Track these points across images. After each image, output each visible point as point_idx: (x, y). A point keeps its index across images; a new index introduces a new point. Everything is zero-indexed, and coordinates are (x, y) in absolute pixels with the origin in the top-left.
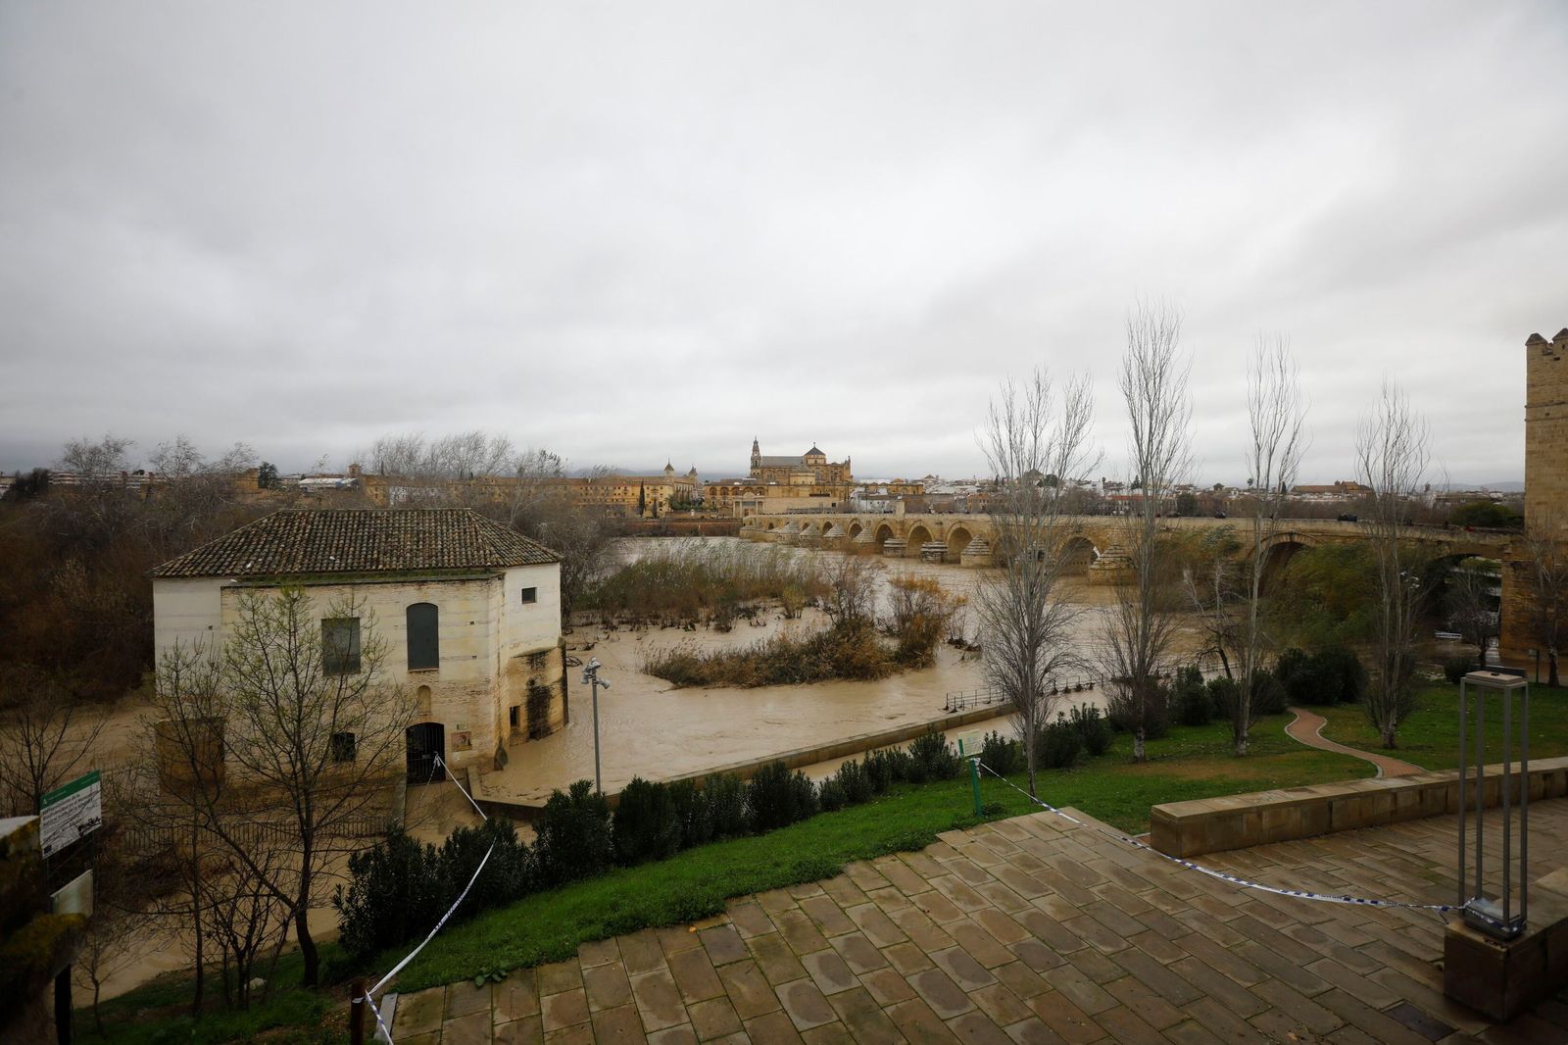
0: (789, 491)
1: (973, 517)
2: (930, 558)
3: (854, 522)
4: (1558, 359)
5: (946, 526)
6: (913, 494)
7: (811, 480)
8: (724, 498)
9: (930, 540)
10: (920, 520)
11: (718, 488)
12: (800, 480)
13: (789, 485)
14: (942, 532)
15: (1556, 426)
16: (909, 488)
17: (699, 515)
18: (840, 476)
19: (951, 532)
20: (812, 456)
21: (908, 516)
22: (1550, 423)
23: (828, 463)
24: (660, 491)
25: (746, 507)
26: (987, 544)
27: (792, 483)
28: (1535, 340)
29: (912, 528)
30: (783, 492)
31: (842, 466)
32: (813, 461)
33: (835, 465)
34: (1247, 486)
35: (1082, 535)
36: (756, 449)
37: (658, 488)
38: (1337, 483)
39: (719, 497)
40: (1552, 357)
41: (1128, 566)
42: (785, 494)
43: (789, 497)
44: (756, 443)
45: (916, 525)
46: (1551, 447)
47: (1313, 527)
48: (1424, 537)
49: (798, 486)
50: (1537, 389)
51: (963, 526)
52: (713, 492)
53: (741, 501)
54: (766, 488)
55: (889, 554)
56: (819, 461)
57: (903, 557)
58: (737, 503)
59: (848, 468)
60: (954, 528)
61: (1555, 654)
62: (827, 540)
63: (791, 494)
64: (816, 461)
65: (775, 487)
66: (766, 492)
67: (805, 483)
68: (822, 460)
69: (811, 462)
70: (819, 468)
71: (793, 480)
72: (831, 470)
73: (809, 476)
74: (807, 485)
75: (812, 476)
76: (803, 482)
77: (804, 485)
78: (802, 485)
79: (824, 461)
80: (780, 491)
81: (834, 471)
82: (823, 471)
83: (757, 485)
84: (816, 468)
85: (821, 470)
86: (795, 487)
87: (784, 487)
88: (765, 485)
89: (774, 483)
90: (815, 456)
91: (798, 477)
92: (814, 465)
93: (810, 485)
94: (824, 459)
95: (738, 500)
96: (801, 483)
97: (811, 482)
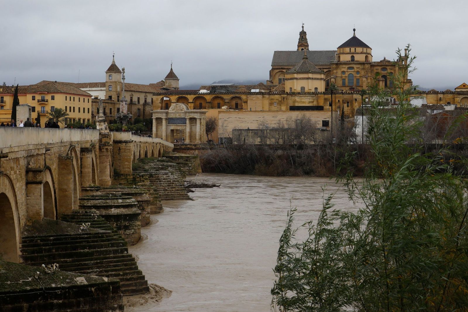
0: (280, 103)
12: (297, 86)
13: (283, 92)
25: (173, 127)
27: (287, 90)
31: (393, 65)
32: (347, 58)
33: (385, 64)
37: (48, 97)
42: (274, 108)
44: (303, 34)
53: (163, 116)
54: (244, 97)
58: (159, 120)
59: (405, 67)
63: (284, 108)
64: (353, 57)
65: (259, 96)
66: (243, 104)
67: (306, 90)
68: (365, 55)
69: (345, 58)
70: (356, 70)
71: (288, 86)
72: (379, 71)
73: (312, 79)
74: (309, 93)
75: (318, 79)
76: (303, 88)
77: (303, 93)
78: (299, 93)
79: (366, 57)
80: (266, 102)
81: (384, 73)
82: (363, 73)
83: (233, 93)
84: (349, 68)
85: (358, 72)
86: (290, 97)
87: (272, 97)
88: (244, 93)
89: (257, 91)
90: (353, 50)
91: (295, 81)
92: (345, 63)
93: (313, 93)
94: (368, 55)
95: (159, 116)
96: (299, 90)
97: (316, 89)
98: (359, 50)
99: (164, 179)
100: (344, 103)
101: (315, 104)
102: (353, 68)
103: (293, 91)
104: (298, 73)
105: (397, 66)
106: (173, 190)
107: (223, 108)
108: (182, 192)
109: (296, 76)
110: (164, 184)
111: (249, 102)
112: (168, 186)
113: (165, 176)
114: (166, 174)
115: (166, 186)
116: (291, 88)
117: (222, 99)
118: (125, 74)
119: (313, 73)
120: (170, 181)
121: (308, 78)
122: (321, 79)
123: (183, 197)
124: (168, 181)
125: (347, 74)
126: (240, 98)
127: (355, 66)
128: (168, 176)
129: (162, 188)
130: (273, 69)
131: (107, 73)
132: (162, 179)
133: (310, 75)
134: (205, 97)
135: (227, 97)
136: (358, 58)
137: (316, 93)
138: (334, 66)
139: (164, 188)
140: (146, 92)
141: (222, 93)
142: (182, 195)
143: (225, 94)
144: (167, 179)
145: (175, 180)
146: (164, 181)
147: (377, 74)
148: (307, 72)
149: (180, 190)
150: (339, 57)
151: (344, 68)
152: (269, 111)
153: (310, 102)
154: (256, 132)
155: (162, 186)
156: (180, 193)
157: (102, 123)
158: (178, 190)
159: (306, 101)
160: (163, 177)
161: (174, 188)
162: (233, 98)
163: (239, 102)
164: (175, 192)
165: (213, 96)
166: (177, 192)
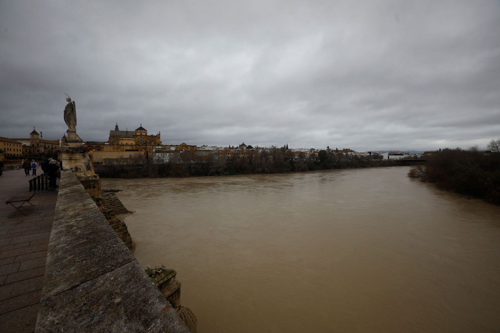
0: (118, 148)
7: (134, 143)
12: (125, 142)
13: (118, 144)
16: (189, 148)
20: (139, 131)
23: (148, 134)
27: (120, 144)
30: (114, 149)
31: (155, 137)
32: (139, 134)
33: (152, 136)
42: (114, 150)
43: (118, 151)
49: (123, 145)
54: (102, 146)
59: (159, 138)
63: (119, 150)
64: (141, 134)
65: (108, 146)
66: (102, 149)
67: (128, 144)
68: (145, 133)
69: (138, 134)
70: (143, 138)
71: (120, 142)
72: (151, 138)
73: (131, 140)
74: (129, 145)
75: (132, 140)
76: (127, 143)
77: (127, 145)
78: (125, 145)
79: (146, 134)
81: (152, 139)
82: (145, 139)
83: (96, 144)
84: (141, 137)
85: (144, 139)
86: (121, 146)
87: (114, 146)
88: (102, 145)
89: (108, 144)
90: (141, 131)
91: (124, 140)
92: (139, 135)
93: (131, 145)
94: (146, 133)
96: (125, 144)
97: (132, 143)
98: (143, 131)
99: (106, 200)
100: (143, 149)
101: (132, 149)
102: (142, 137)
103: (123, 144)
104: (125, 137)
105: (157, 137)
106: (114, 207)
107: (93, 150)
108: (121, 207)
109: (124, 138)
110: (107, 203)
111: (104, 148)
112: (110, 204)
113: (107, 197)
114: (108, 195)
115: (109, 205)
116: (122, 143)
117: (92, 147)
118: (42, 135)
119: (130, 138)
120: (112, 201)
121: (129, 140)
122: (134, 140)
123: (123, 211)
124: (110, 201)
125: (140, 139)
126: (100, 146)
127: (143, 137)
128: (110, 197)
129: (106, 208)
130: (110, 137)
131: (31, 134)
132: (105, 200)
133: (130, 139)
134: (84, 146)
135: (94, 146)
136: (143, 134)
137: (132, 145)
138: (135, 136)
139: (108, 207)
140: (52, 144)
141: (92, 144)
142: (122, 209)
143: (93, 145)
144: (109, 199)
145: (115, 199)
146: (107, 201)
147: (150, 139)
148: (129, 137)
149: (120, 206)
150: (136, 133)
151: (139, 137)
152: (114, 151)
153: (129, 148)
154: (117, 160)
155: (105, 205)
156: (120, 209)
157: (78, 156)
158: (118, 207)
159: (128, 148)
160: (106, 198)
161: (115, 205)
162: (97, 146)
163: (100, 148)
164: (116, 209)
165: (88, 145)
166: (118, 208)
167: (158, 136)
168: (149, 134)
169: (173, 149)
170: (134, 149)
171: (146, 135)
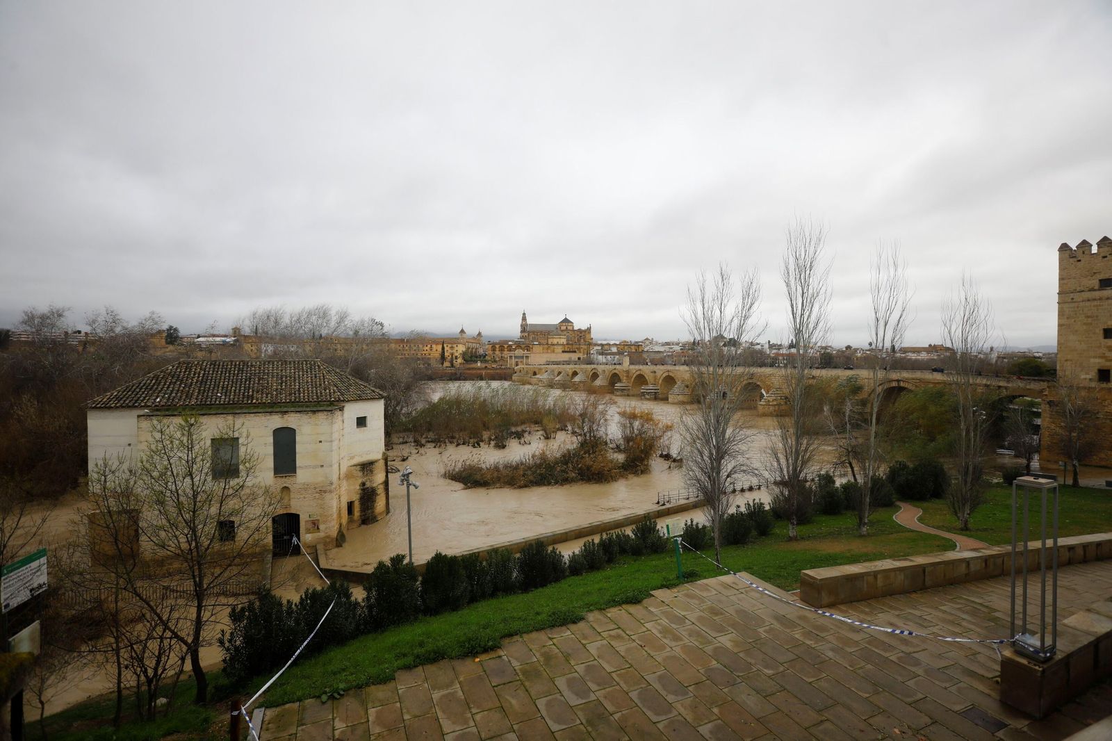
0: (548, 349)
1: (677, 368)
2: (647, 396)
3: (594, 371)
4: (1080, 261)
5: (659, 374)
6: (635, 351)
7: (563, 341)
8: (502, 354)
9: (647, 384)
10: (640, 370)
11: (497, 346)
12: (555, 341)
13: (547, 344)
14: (655, 378)
15: (1078, 307)
16: (633, 347)
17: (484, 366)
18: (584, 339)
19: (662, 378)
20: (564, 324)
21: (632, 367)
22: (1073, 305)
24: (456, 348)
26: (687, 387)
27: (550, 343)
28: (1064, 248)
29: (635, 376)
30: (543, 349)
31: (585, 331)
32: (564, 328)
33: (580, 330)
34: (868, 347)
35: (754, 381)
36: (524, 319)
38: (930, 345)
39: (497, 352)
40: (1075, 260)
41: (786, 402)
42: (545, 351)
44: (524, 314)
45: (638, 373)
46: (1075, 321)
47: (914, 376)
48: (989, 383)
49: (553, 345)
50: (1065, 281)
51: (671, 374)
52: (494, 349)
53: (513, 355)
54: (531, 346)
55: (618, 393)
56: (569, 328)
57: (628, 395)
58: (511, 357)
59: (590, 332)
60: (664, 375)
61: (1077, 464)
62: (574, 384)
63: (549, 351)
65: (538, 346)
66: (531, 349)
67: (559, 343)
68: (571, 326)
71: (550, 341)
72: (578, 334)
73: (562, 338)
78: (557, 345)
80: (541, 348)
81: (582, 335)
82: (572, 334)
84: (567, 332)
85: (570, 334)
87: (544, 346)
90: (566, 324)
91: (554, 339)
92: (565, 330)
93: (562, 345)
94: (573, 326)
95: (511, 355)
96: (556, 343)
98: (568, 324)
104: (555, 335)
109: (554, 337)
111: (533, 348)
117: (521, 347)
121: (560, 338)
137: (564, 345)
148: (560, 335)
150: (560, 327)
151: (565, 333)
153: (562, 349)
165: (516, 345)
167: (589, 330)
168: (576, 328)
169: (614, 350)
170: (566, 350)
171: (574, 331)
